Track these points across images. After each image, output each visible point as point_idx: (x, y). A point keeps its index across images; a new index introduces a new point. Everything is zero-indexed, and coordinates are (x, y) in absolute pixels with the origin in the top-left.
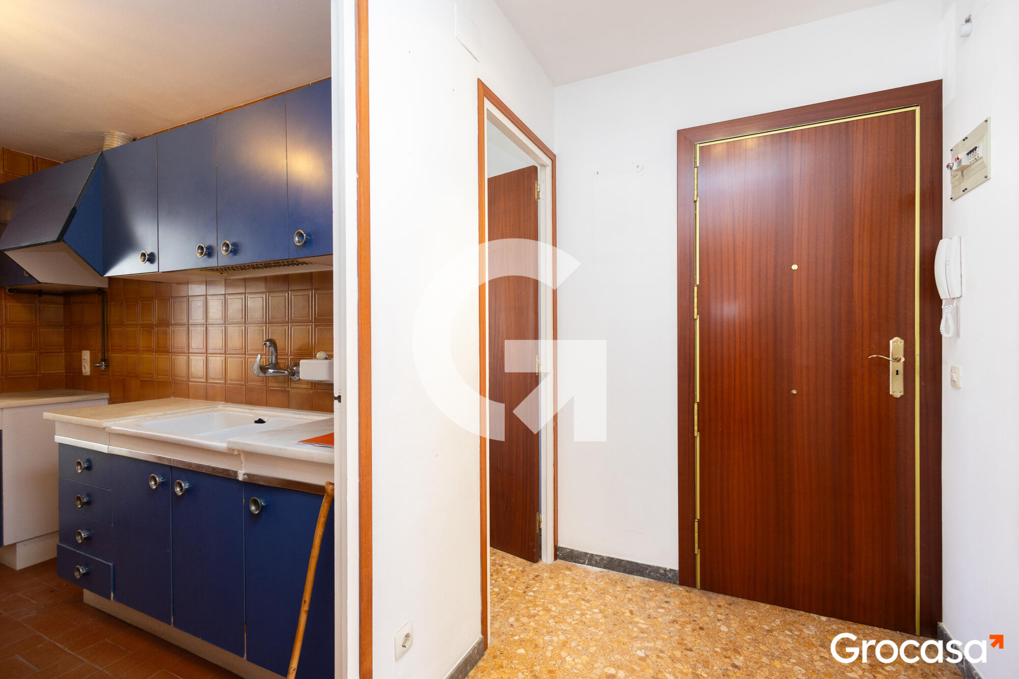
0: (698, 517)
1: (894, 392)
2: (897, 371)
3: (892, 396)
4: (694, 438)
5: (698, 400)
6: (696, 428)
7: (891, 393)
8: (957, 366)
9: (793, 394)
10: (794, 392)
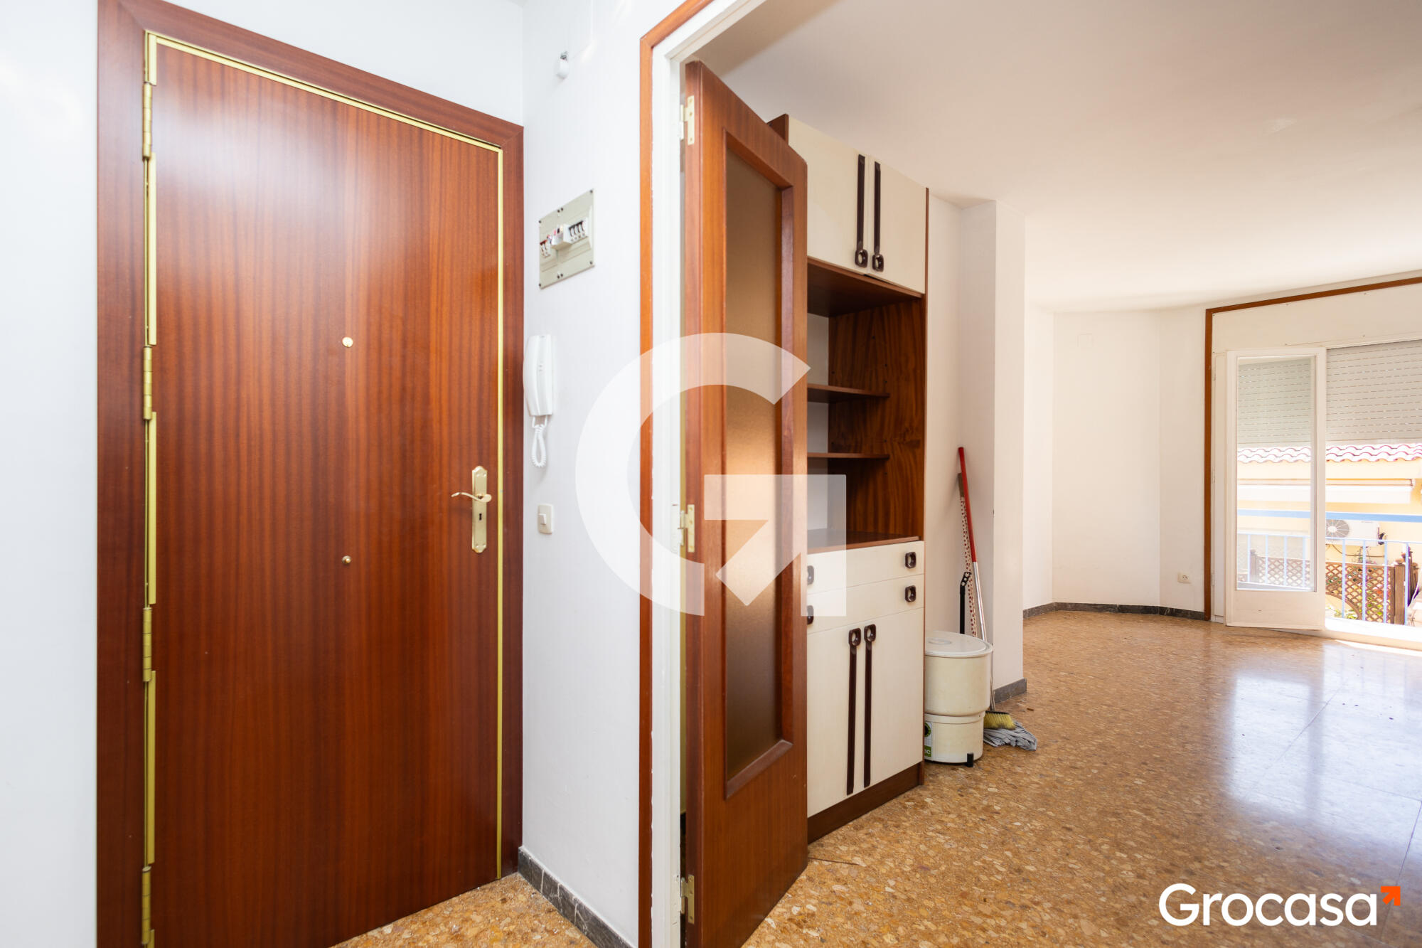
0: (151, 857)
1: (477, 545)
2: (480, 515)
3: (474, 551)
4: (143, 685)
5: (153, 600)
6: (147, 662)
7: (473, 547)
8: (547, 504)
9: (345, 564)
10: (347, 559)
